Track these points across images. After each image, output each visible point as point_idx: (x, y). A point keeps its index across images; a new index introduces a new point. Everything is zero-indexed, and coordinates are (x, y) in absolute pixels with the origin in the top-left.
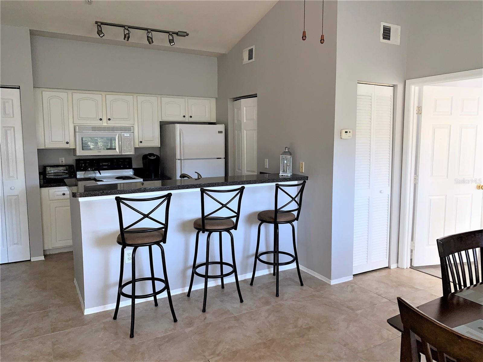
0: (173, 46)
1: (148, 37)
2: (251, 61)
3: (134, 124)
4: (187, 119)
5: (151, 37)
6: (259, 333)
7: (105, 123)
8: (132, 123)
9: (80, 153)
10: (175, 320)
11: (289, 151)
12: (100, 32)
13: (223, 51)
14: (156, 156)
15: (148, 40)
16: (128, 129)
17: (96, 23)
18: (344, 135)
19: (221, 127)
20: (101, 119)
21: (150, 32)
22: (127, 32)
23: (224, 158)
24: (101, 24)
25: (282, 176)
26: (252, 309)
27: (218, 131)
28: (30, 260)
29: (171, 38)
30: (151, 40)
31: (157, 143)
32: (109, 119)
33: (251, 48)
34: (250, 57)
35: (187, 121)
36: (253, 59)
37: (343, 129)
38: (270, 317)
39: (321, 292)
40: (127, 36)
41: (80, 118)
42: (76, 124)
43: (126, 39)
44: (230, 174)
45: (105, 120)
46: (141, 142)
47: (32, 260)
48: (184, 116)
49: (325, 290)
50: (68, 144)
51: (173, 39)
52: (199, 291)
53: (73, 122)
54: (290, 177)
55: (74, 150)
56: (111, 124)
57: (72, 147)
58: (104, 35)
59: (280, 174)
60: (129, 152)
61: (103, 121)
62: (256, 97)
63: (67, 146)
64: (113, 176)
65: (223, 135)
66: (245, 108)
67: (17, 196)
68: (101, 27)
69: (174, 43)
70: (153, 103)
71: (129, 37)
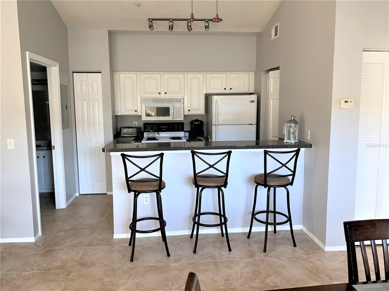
0: (208, 31)
1: (188, 25)
2: (276, 37)
3: (184, 97)
4: (228, 91)
5: (190, 25)
6: (226, 280)
7: (163, 96)
8: (183, 96)
9: (145, 119)
10: (169, 255)
11: (294, 119)
12: (151, 26)
13: (258, 31)
14: (199, 122)
15: (188, 28)
16: (178, 100)
17: (149, 19)
18: (343, 104)
19: (254, 97)
20: (159, 93)
21: (190, 22)
22: (171, 24)
23: (256, 124)
24: (152, 20)
25: (287, 142)
26: (235, 259)
27: (251, 101)
28: (106, 194)
29: (207, 24)
30: (190, 28)
31: (201, 111)
32: (166, 93)
33: (276, 25)
34: (276, 35)
35: (228, 92)
36: (278, 36)
37: (342, 99)
38: (245, 269)
39: (310, 256)
40: (171, 27)
41: (145, 92)
42: (142, 97)
43: (171, 29)
44: (261, 138)
45: (163, 93)
46: (189, 111)
47: (107, 194)
48: (225, 89)
49: (315, 255)
50: (136, 112)
51: (209, 25)
52: (202, 235)
53: (140, 96)
54: (293, 144)
55: (140, 116)
56: (167, 96)
57: (139, 114)
58: (154, 28)
59: (285, 141)
60: (180, 118)
61: (161, 94)
62: (279, 69)
63: (136, 113)
64: (168, 136)
65: (255, 104)
66: (272, 79)
67: (99, 148)
68: (152, 22)
69: (208, 29)
70: (200, 79)
71: (172, 28)
